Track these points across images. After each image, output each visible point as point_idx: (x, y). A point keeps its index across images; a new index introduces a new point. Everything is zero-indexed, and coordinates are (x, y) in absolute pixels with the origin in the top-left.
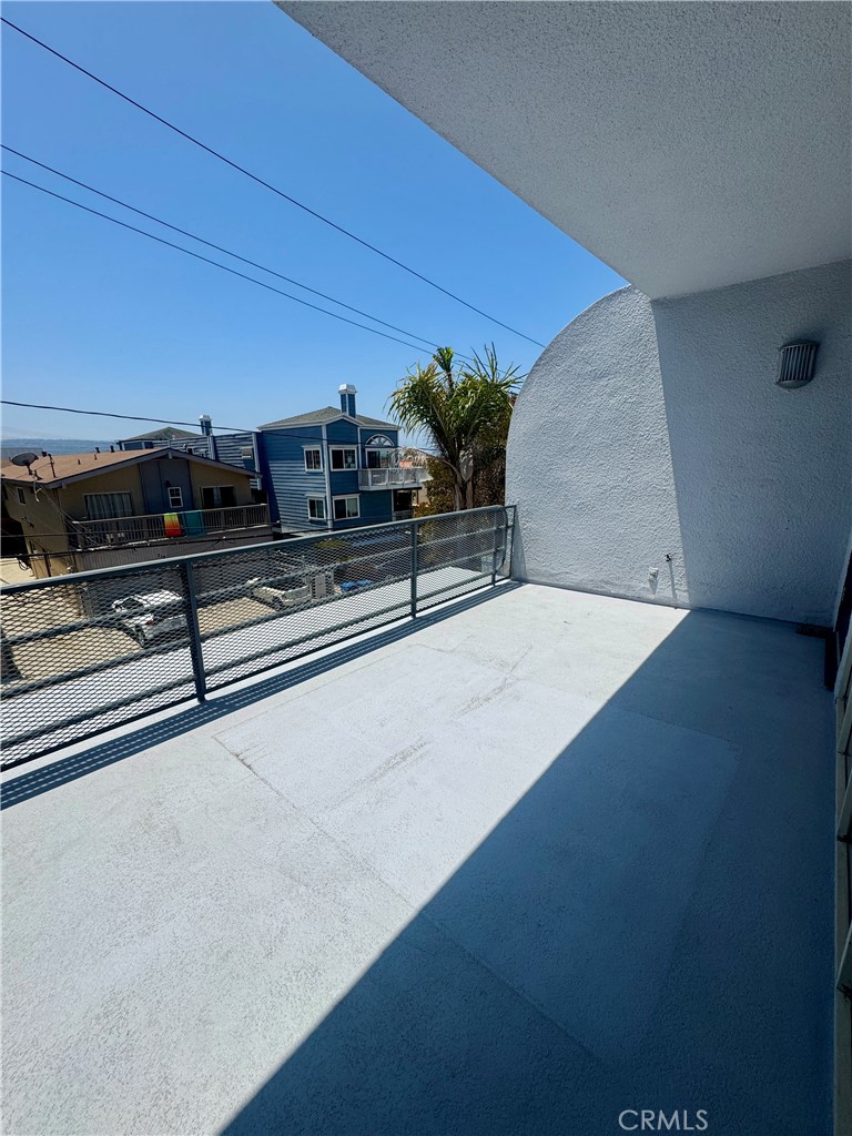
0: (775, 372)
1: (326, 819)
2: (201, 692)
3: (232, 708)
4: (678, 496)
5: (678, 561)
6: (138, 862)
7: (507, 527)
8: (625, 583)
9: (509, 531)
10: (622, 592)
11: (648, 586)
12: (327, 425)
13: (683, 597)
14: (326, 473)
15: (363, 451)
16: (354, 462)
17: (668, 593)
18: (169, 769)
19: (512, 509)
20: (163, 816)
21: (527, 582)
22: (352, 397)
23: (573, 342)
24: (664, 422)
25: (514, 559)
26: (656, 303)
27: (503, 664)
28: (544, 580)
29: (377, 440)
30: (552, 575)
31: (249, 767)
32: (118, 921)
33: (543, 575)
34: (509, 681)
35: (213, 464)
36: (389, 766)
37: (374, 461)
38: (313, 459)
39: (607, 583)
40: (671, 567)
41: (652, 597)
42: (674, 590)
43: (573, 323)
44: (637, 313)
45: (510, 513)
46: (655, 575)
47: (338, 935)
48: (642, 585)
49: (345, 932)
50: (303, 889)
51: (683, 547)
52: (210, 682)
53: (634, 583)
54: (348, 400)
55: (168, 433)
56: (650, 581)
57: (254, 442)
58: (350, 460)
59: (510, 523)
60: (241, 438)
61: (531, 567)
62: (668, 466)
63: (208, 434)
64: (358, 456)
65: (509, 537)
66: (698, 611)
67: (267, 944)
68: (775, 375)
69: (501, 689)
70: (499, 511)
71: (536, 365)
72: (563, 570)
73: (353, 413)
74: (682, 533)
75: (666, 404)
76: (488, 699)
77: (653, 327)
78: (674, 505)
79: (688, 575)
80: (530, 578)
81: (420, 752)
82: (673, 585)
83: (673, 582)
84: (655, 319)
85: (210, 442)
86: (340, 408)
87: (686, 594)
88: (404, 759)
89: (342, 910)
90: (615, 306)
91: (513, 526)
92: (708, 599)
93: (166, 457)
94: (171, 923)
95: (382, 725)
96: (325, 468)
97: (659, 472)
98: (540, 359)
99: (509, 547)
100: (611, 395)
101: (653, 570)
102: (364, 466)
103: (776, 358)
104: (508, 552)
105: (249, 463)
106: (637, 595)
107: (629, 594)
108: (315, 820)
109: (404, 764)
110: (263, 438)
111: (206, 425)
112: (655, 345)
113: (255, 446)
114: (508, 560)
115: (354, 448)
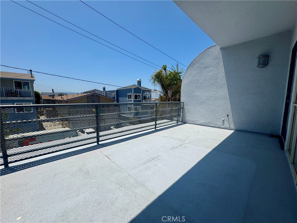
0: (256, 64)
1: (131, 172)
2: (98, 141)
3: (106, 146)
4: (230, 98)
5: (231, 117)
6: (77, 178)
7: (181, 108)
8: (215, 123)
9: (182, 109)
10: (214, 125)
11: (222, 124)
12: (134, 89)
13: (232, 126)
14: (133, 100)
15: (142, 95)
16: (140, 98)
17: (228, 126)
18: (88, 158)
19: (182, 103)
20: (85, 168)
21: (186, 123)
22: (140, 82)
23: (199, 60)
24: (225, 78)
25: (183, 117)
26: (221, 49)
27: (181, 140)
28: (191, 123)
29: (146, 93)
30: (194, 121)
31: (109, 159)
32: (69, 192)
33: (191, 121)
34: (183, 144)
35: (105, 97)
36: (149, 161)
37: (145, 98)
38: (130, 97)
39: (209, 123)
40: (228, 118)
41: (223, 127)
42: (229, 125)
43: (199, 55)
44: (217, 51)
45: (182, 104)
46: (224, 121)
47: (134, 201)
48: (220, 123)
49: (136, 200)
50: (123, 188)
51: (232, 112)
52: (101, 139)
53: (217, 123)
54: (139, 83)
55: (95, 90)
56: (222, 122)
57: (115, 92)
58: (139, 97)
59: (182, 107)
60: (112, 92)
61: (188, 119)
62: (226, 90)
63: (104, 90)
64: (141, 97)
65: (182, 111)
66: (237, 131)
67: (112, 201)
68: (256, 65)
69: (181, 145)
70: (179, 103)
71: (189, 66)
72: (197, 119)
73: (140, 86)
74: (231, 108)
75: (225, 74)
76: (177, 147)
77: (221, 54)
78: (229, 101)
79: (233, 120)
80: (187, 122)
81: (158, 158)
82: (229, 123)
83: (229, 122)
84: (221, 53)
85: (105, 92)
86: (137, 85)
87: (233, 126)
88: (153, 159)
89: (135, 195)
90: (210, 50)
91: (183, 108)
92: (240, 127)
93: (94, 95)
94: (84, 194)
95: (147, 152)
96: (133, 99)
97: (224, 92)
98: (190, 64)
99: (182, 113)
100: (210, 72)
101: (223, 119)
102: (142, 99)
103: (256, 61)
104: (181, 115)
105: (114, 98)
106: (218, 126)
107: (216, 126)
108: (128, 172)
109: (153, 161)
110: (117, 91)
111: (104, 89)
112: (222, 59)
113: (115, 94)
114: (181, 117)
115: (140, 94)
